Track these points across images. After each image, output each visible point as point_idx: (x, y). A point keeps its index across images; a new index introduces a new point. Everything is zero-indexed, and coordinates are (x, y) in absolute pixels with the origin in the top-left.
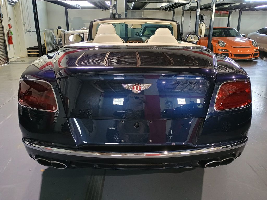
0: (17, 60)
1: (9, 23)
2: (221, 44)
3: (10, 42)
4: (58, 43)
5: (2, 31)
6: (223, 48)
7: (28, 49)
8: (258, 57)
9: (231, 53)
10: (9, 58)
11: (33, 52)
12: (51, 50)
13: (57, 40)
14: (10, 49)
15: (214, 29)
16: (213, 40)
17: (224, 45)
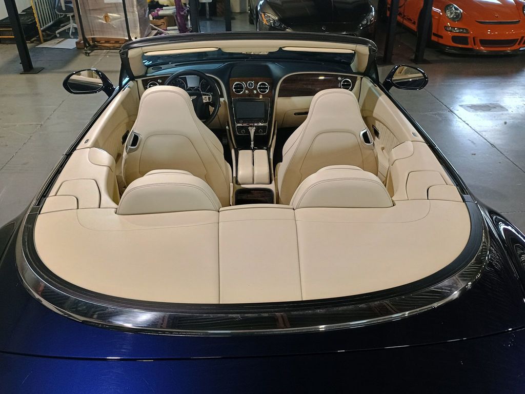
2: (452, 14)
4: (64, 9)
6: (457, 24)
9: (474, 38)
12: (49, 24)
17: (459, 14)
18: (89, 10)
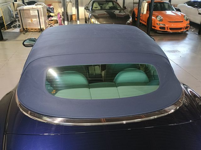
2: (159, 19)
4: (15, 17)
6: (161, 22)
8: (188, 30)
12: (9, 23)
13: (14, 13)
17: (162, 19)
18: (25, 18)
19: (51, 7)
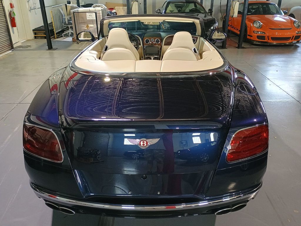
0: (23, 45)
1: (10, 2)
2: (257, 25)
3: (14, 25)
4: (67, 23)
5: (3, 13)
6: (259, 30)
7: (33, 30)
8: (299, 41)
9: (268, 36)
10: (13, 43)
11: (39, 34)
12: (59, 30)
13: (67, 18)
14: (14, 33)
15: (250, 4)
16: (248, 18)
17: (261, 25)
18: (80, 23)
19: (114, 11)
